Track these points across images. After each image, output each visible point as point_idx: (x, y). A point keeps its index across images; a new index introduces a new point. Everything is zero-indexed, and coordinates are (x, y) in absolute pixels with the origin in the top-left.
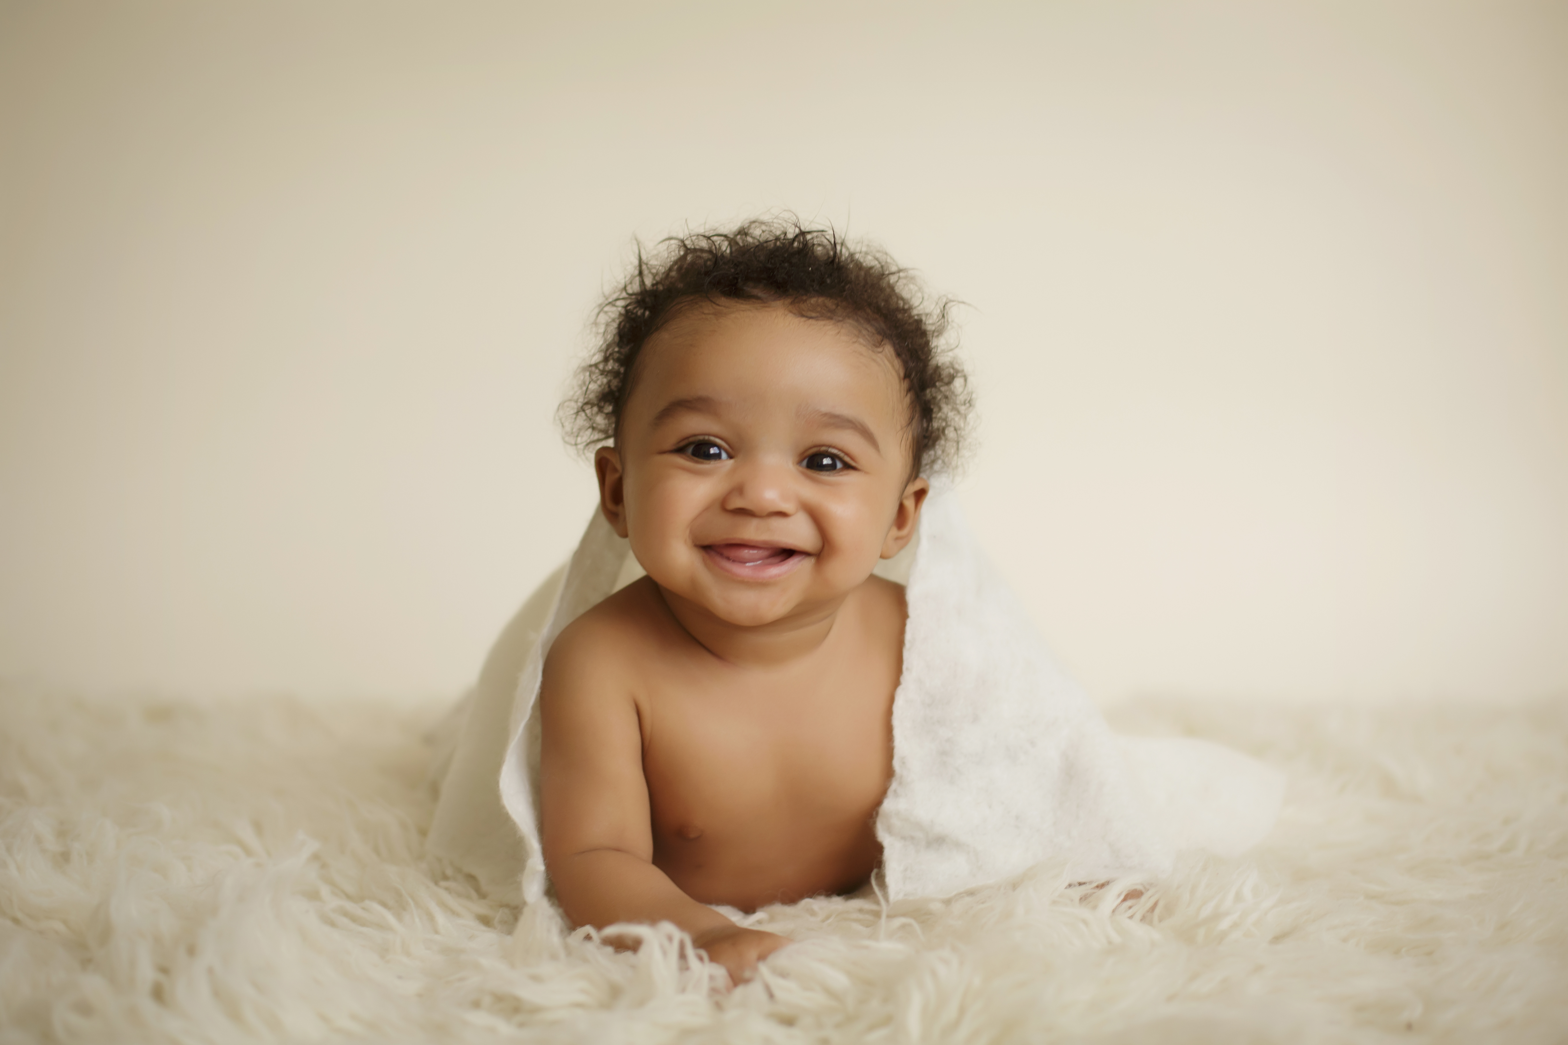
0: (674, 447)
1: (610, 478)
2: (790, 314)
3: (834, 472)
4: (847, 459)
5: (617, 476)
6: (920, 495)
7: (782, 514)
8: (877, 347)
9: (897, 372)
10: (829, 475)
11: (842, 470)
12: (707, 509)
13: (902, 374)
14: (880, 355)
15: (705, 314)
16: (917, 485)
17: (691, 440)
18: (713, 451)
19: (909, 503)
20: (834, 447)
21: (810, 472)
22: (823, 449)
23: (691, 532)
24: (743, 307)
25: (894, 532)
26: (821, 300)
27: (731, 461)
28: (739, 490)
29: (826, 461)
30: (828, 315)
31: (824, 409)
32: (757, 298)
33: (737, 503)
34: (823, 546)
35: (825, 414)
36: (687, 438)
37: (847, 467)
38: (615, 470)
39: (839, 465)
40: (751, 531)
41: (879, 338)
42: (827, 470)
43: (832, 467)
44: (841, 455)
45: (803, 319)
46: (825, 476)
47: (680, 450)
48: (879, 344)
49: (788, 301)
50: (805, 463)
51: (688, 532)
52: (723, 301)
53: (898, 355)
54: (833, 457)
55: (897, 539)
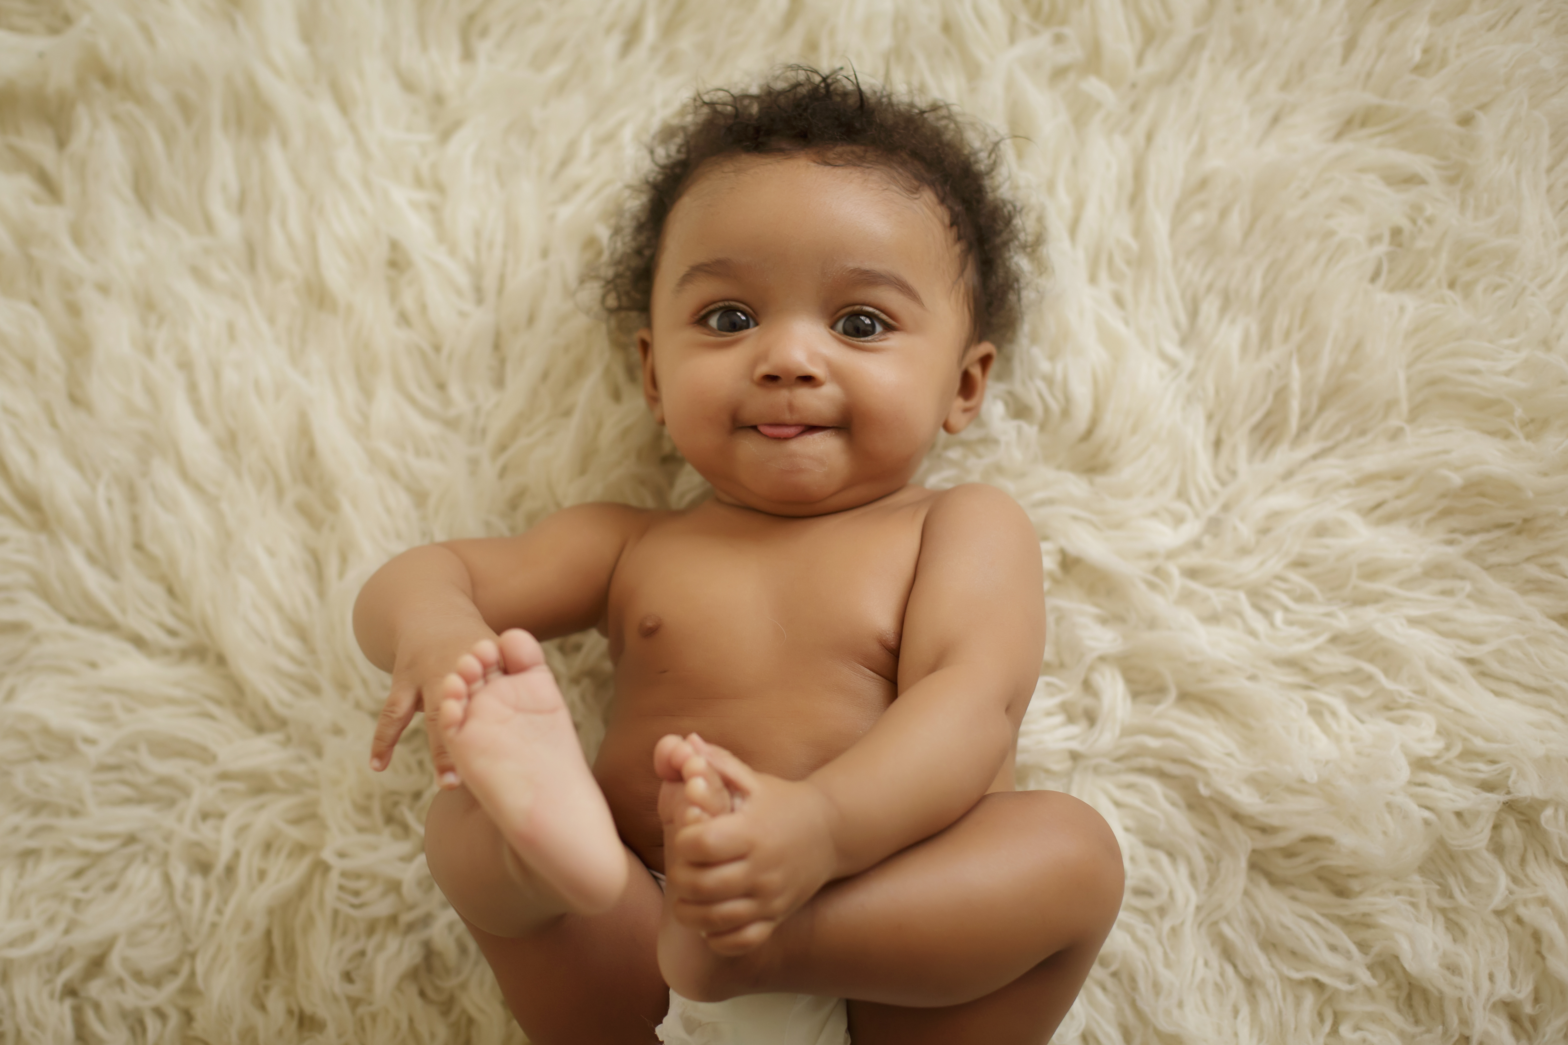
0: (696, 317)
2: (813, 164)
3: (875, 335)
4: (888, 318)
6: (987, 360)
7: (812, 380)
8: (913, 193)
9: (943, 223)
11: (882, 333)
13: (947, 220)
14: (917, 201)
16: (978, 349)
19: (974, 369)
20: (871, 306)
21: (846, 338)
22: (857, 307)
24: (764, 162)
25: (960, 403)
26: (848, 148)
27: (757, 328)
28: (768, 357)
30: (857, 162)
31: (854, 264)
32: (779, 151)
33: (766, 370)
35: (857, 271)
36: (713, 307)
37: (889, 328)
39: (879, 326)
41: (916, 183)
43: (872, 330)
44: (880, 313)
45: (828, 168)
46: (864, 342)
47: (703, 321)
48: (916, 190)
49: (812, 150)
50: (839, 328)
53: (942, 201)
54: (871, 317)
55: (965, 410)
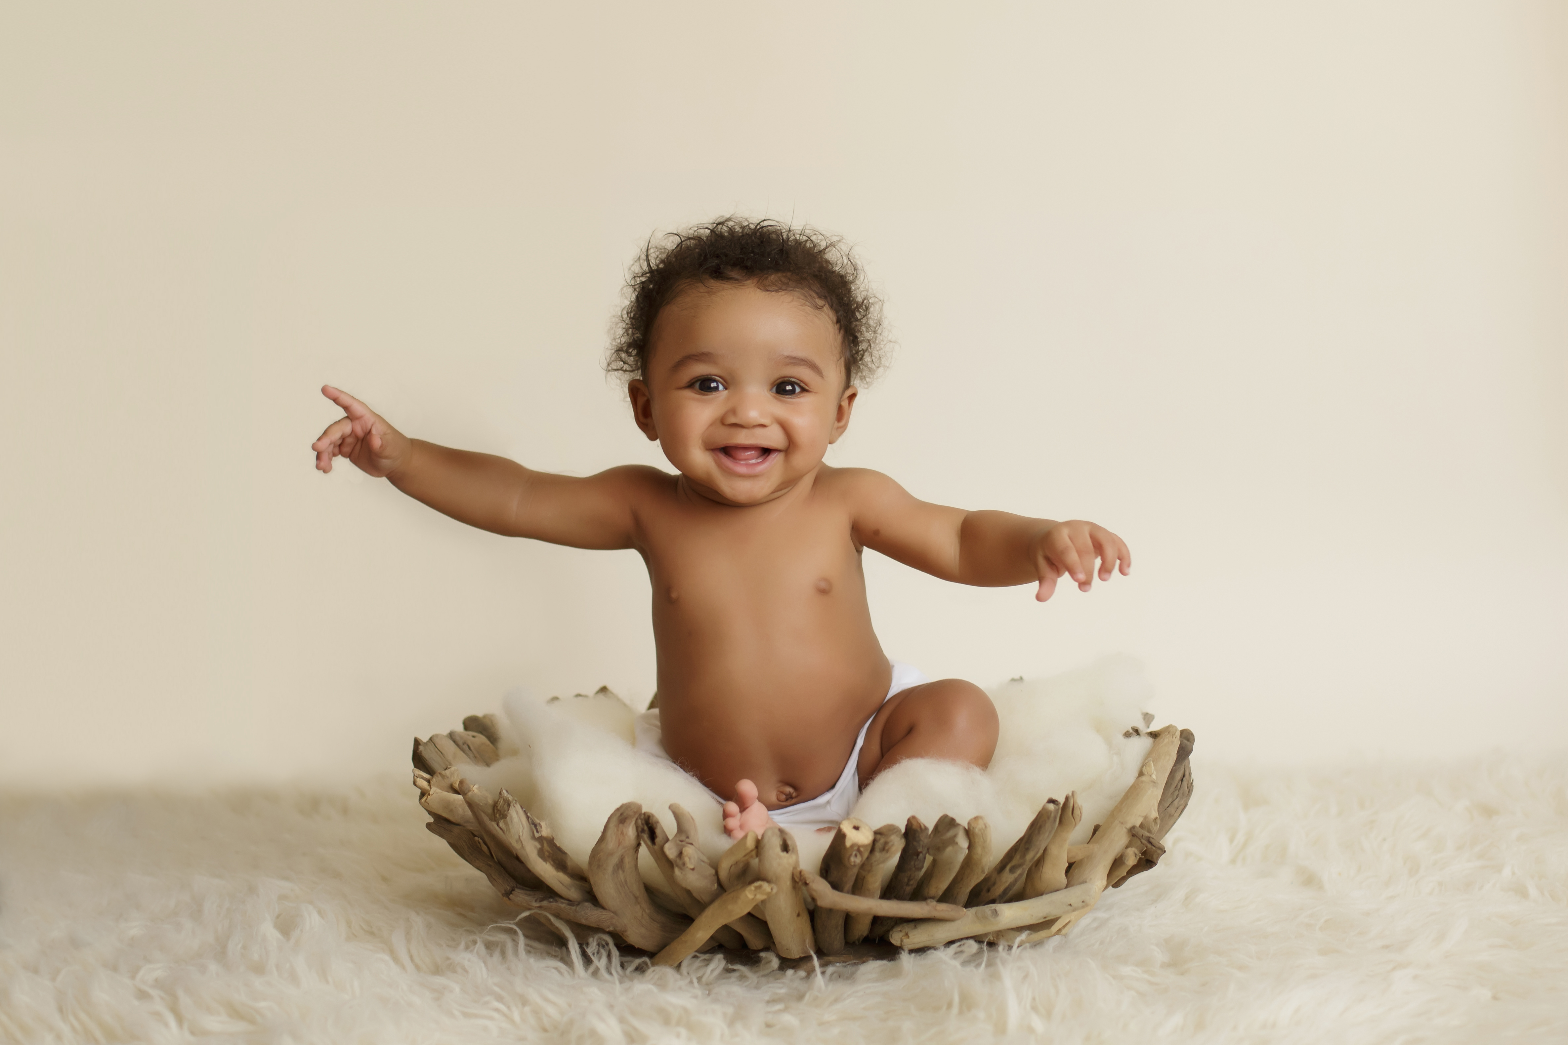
0: (687, 385)
1: (641, 401)
2: (759, 290)
3: (794, 395)
4: (802, 385)
5: (645, 399)
6: (853, 396)
7: (763, 426)
9: (832, 319)
10: (791, 398)
11: (800, 393)
12: (712, 424)
13: (835, 319)
15: (701, 292)
16: (849, 393)
17: (699, 378)
18: (713, 385)
19: (845, 403)
20: (793, 378)
21: (779, 396)
22: (787, 379)
23: (702, 441)
24: (726, 286)
25: (837, 424)
27: (726, 392)
28: (733, 411)
29: (789, 388)
30: (782, 287)
31: (786, 354)
32: (735, 279)
33: (733, 420)
34: (789, 445)
35: (787, 357)
36: (697, 377)
37: (804, 390)
38: (644, 395)
39: (798, 390)
40: (742, 438)
42: (789, 394)
43: (793, 392)
44: (799, 382)
45: (768, 292)
46: (788, 399)
47: (690, 385)
49: (755, 280)
50: (774, 389)
51: (700, 441)
52: (713, 283)
54: (792, 384)
55: (838, 428)
